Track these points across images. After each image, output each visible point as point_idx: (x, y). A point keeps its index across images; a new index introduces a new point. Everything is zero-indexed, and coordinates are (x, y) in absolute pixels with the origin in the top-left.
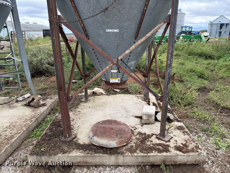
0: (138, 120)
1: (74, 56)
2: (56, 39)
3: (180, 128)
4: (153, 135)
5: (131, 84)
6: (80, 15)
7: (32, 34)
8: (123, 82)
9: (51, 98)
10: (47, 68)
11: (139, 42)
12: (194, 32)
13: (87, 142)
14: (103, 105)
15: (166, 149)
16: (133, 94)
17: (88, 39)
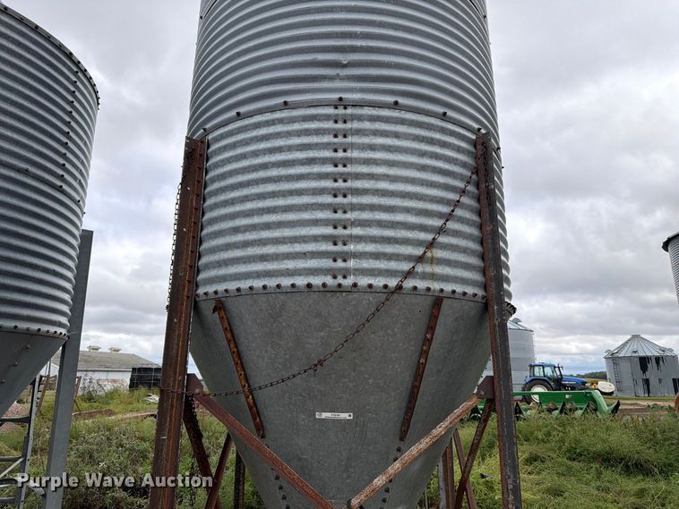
2: (169, 439)
6: (248, 372)
7: (98, 381)
11: (414, 450)
17: (263, 437)
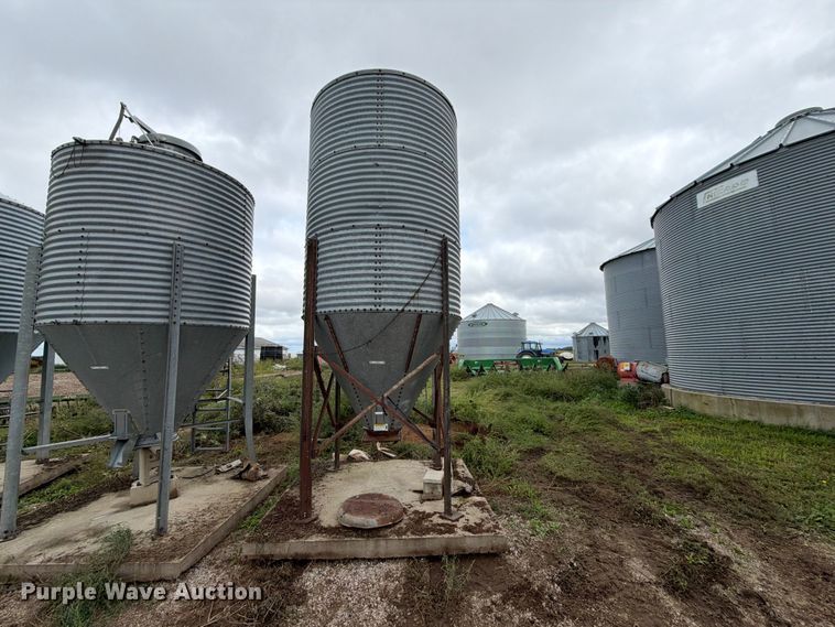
0: (417, 496)
1: (326, 394)
3: (477, 504)
4: (435, 513)
5: (408, 438)
6: (340, 345)
8: (392, 433)
9: (277, 468)
10: (269, 417)
12: (545, 351)
13: (333, 524)
14: (365, 476)
15: (451, 529)
16: (417, 459)
17: (348, 372)
